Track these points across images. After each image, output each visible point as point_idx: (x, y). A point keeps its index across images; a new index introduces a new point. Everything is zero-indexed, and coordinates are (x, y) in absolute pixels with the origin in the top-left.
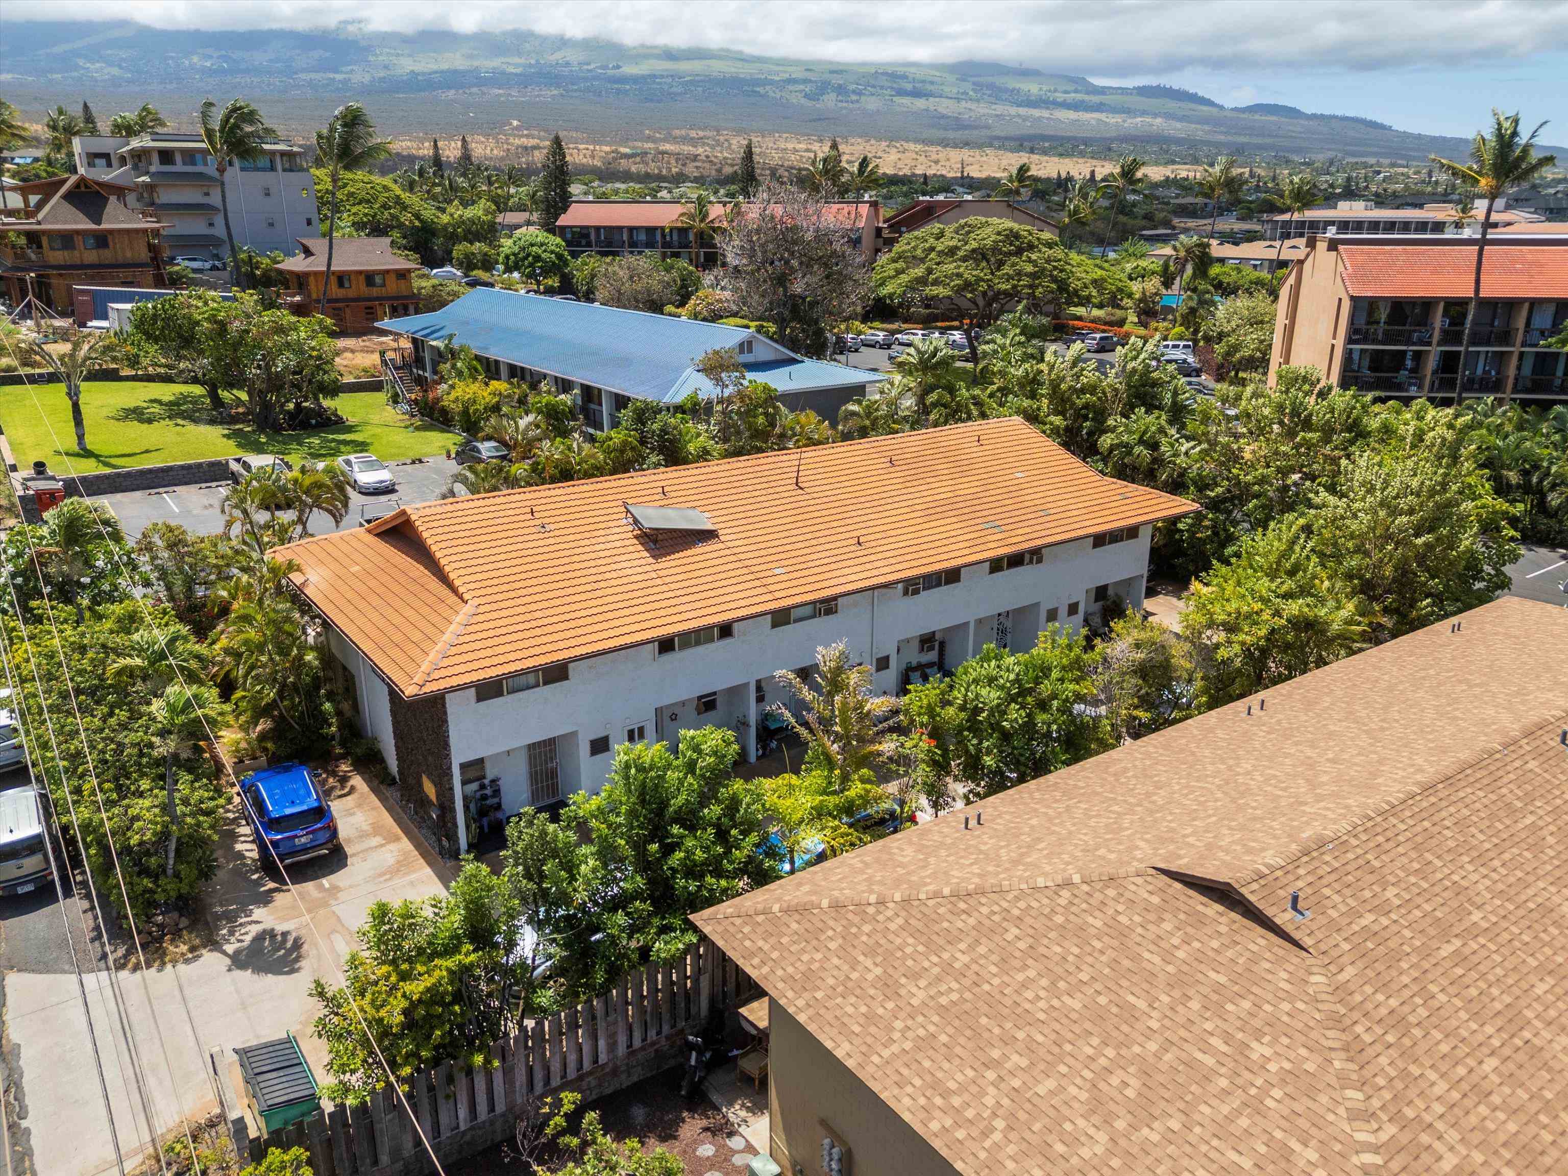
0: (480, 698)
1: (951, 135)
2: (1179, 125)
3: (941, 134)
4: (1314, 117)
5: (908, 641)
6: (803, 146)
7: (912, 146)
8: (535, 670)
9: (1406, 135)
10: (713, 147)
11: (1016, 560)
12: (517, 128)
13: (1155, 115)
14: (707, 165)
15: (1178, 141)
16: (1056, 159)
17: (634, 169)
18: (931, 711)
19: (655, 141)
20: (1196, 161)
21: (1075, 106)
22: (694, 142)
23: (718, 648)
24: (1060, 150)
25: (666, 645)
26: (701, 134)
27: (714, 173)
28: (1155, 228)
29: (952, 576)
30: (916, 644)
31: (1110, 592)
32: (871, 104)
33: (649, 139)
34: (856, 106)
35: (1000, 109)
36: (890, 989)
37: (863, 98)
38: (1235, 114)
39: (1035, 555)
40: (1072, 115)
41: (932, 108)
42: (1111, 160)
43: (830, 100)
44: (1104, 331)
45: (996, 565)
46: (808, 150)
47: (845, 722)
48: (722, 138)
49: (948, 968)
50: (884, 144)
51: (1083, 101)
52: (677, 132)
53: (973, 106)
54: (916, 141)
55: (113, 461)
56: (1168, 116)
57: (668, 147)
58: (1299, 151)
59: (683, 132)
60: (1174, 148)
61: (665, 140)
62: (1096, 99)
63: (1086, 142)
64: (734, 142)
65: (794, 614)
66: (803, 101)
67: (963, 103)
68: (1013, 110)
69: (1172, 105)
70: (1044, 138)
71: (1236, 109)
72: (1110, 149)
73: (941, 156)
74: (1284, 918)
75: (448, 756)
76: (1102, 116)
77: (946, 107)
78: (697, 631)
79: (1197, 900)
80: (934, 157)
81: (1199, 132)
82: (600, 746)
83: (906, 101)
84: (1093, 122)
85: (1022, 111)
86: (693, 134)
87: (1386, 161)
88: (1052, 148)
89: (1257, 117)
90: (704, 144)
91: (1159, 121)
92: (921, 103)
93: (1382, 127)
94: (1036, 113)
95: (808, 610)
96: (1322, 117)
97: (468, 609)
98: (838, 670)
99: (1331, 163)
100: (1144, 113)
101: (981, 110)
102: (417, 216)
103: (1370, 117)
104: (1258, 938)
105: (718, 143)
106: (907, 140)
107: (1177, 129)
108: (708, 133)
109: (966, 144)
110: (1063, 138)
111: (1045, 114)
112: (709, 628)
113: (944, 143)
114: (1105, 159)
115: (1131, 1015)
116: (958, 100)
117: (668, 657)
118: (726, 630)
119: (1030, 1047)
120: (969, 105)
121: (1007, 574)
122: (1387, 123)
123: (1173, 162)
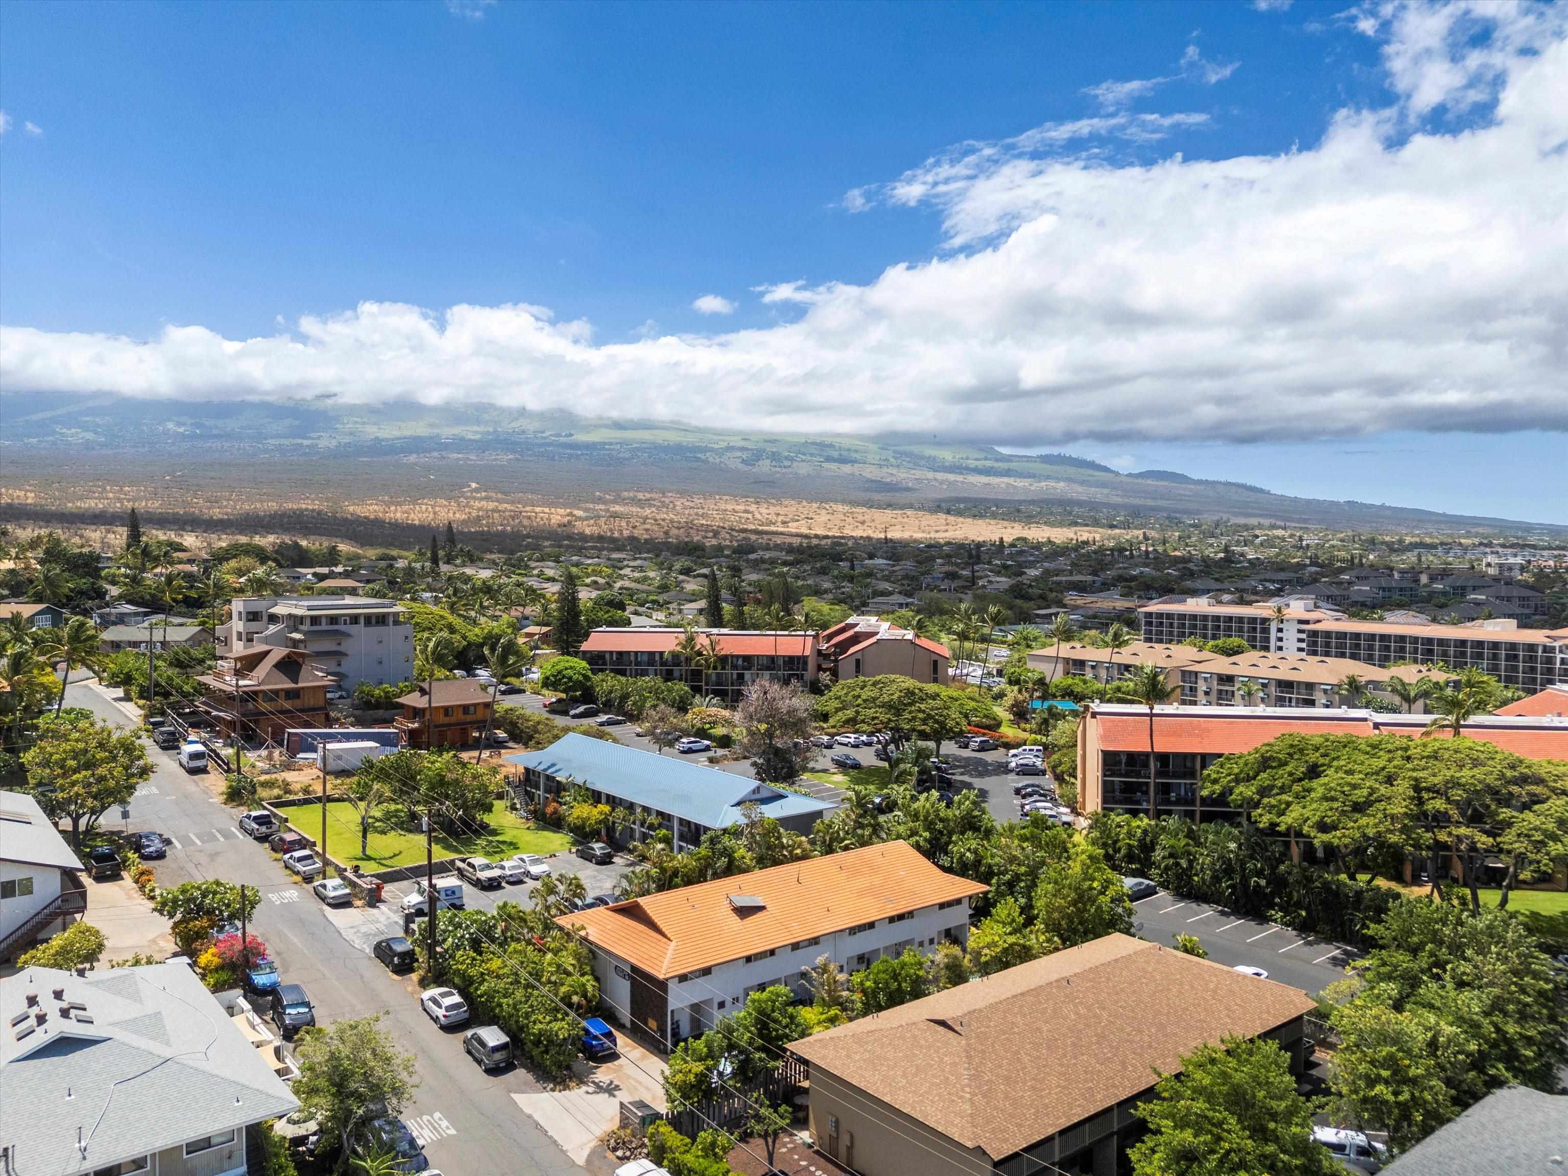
0: (680, 982)
1: (877, 497)
2: (1080, 489)
3: (868, 495)
4: (1200, 482)
5: (852, 958)
6: (741, 507)
7: (840, 507)
8: (699, 970)
9: (1283, 498)
10: (658, 508)
11: (901, 917)
12: (476, 490)
13: (1058, 480)
14: (656, 528)
15: (1080, 504)
16: (970, 520)
17: (588, 531)
18: (862, 983)
19: (605, 502)
20: (1096, 523)
21: (987, 472)
22: (640, 503)
23: (768, 961)
24: (975, 511)
25: (749, 959)
26: (648, 496)
27: (662, 535)
28: (1049, 607)
29: (871, 925)
30: (856, 961)
31: (953, 932)
32: (803, 469)
33: (600, 500)
34: (790, 470)
35: (918, 474)
36: (848, 1056)
37: (795, 464)
38: (1129, 480)
39: (911, 914)
40: (984, 479)
41: (857, 473)
42: (1020, 521)
43: (765, 466)
44: (984, 735)
45: (892, 920)
46: (746, 511)
47: (829, 985)
48: (667, 500)
49: (866, 1050)
50: (815, 505)
51: (992, 468)
52: (626, 494)
53: (894, 471)
54: (844, 502)
55: (383, 862)
56: (1069, 480)
57: (617, 508)
58: (1187, 512)
59: (631, 494)
60: (1076, 509)
61: (614, 502)
62: (1004, 466)
63: (998, 503)
64: (678, 503)
65: (801, 945)
66: (740, 466)
67: (885, 470)
68: (930, 475)
69: (1072, 471)
70: (959, 500)
71: (1130, 475)
72: (1019, 511)
73: (867, 517)
74: (957, 1028)
75: (666, 1007)
76: (1010, 480)
77: (871, 473)
78: (761, 953)
79: (937, 1026)
80: (861, 518)
81: (1099, 494)
82: (722, 1005)
83: (833, 466)
84: (1003, 486)
85: (940, 476)
86: (640, 496)
87: (1266, 522)
88: (966, 509)
89: (1150, 482)
90: (650, 506)
91: (1062, 484)
92: (847, 469)
93: (1261, 491)
94: (952, 477)
95: (806, 943)
96: (1207, 482)
97: (673, 944)
98: (825, 965)
99: (1217, 526)
100: (1048, 478)
101: (902, 475)
102: (464, 637)
103: (1250, 482)
104: (951, 1034)
105: (664, 505)
106: (836, 501)
107: (1078, 492)
108: (653, 495)
109: (889, 506)
110: (976, 500)
111: (960, 478)
112: (765, 952)
113: (870, 504)
114: (1015, 521)
115: (915, 1055)
116: (880, 466)
117: (750, 964)
118: (772, 952)
119: (888, 1066)
120: (890, 470)
121: (897, 924)
122: (1266, 487)
123: (1076, 524)
